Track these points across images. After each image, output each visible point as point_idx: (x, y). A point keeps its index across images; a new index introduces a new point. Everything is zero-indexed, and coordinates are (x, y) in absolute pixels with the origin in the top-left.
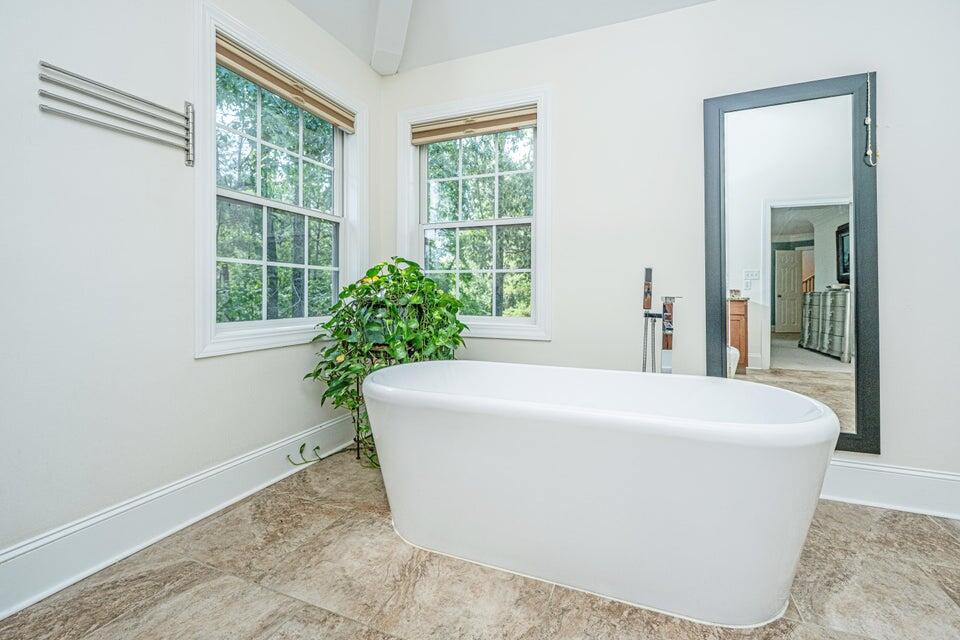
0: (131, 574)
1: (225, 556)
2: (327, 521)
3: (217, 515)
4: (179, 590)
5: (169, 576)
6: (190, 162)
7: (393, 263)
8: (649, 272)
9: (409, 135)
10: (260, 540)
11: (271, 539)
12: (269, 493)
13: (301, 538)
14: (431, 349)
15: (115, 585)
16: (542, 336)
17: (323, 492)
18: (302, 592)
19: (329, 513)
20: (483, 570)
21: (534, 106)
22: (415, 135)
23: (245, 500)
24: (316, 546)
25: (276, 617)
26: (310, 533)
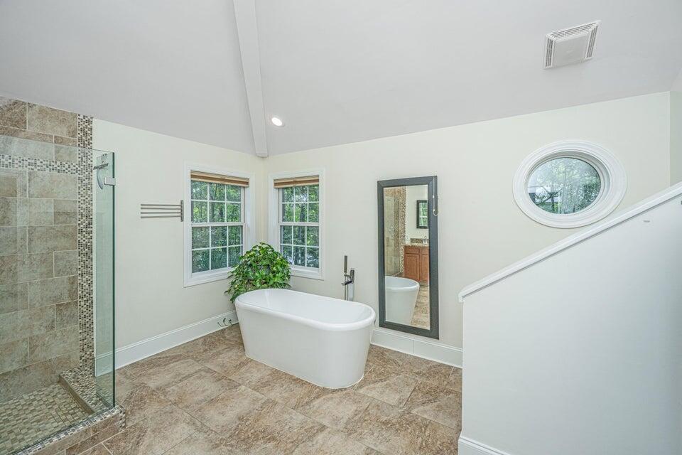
0: (164, 355)
1: (191, 354)
2: (225, 347)
3: (191, 341)
4: (177, 361)
5: (174, 357)
6: (182, 220)
7: (260, 245)
8: (346, 257)
9: (273, 184)
10: (202, 351)
11: (205, 351)
12: (209, 336)
13: (214, 351)
14: (271, 283)
15: (160, 358)
16: (320, 277)
17: (228, 337)
18: (209, 366)
19: (226, 344)
20: (265, 366)
21: (318, 176)
22: (276, 184)
23: (200, 338)
24: (219, 353)
25: (200, 370)
26: (218, 350)
